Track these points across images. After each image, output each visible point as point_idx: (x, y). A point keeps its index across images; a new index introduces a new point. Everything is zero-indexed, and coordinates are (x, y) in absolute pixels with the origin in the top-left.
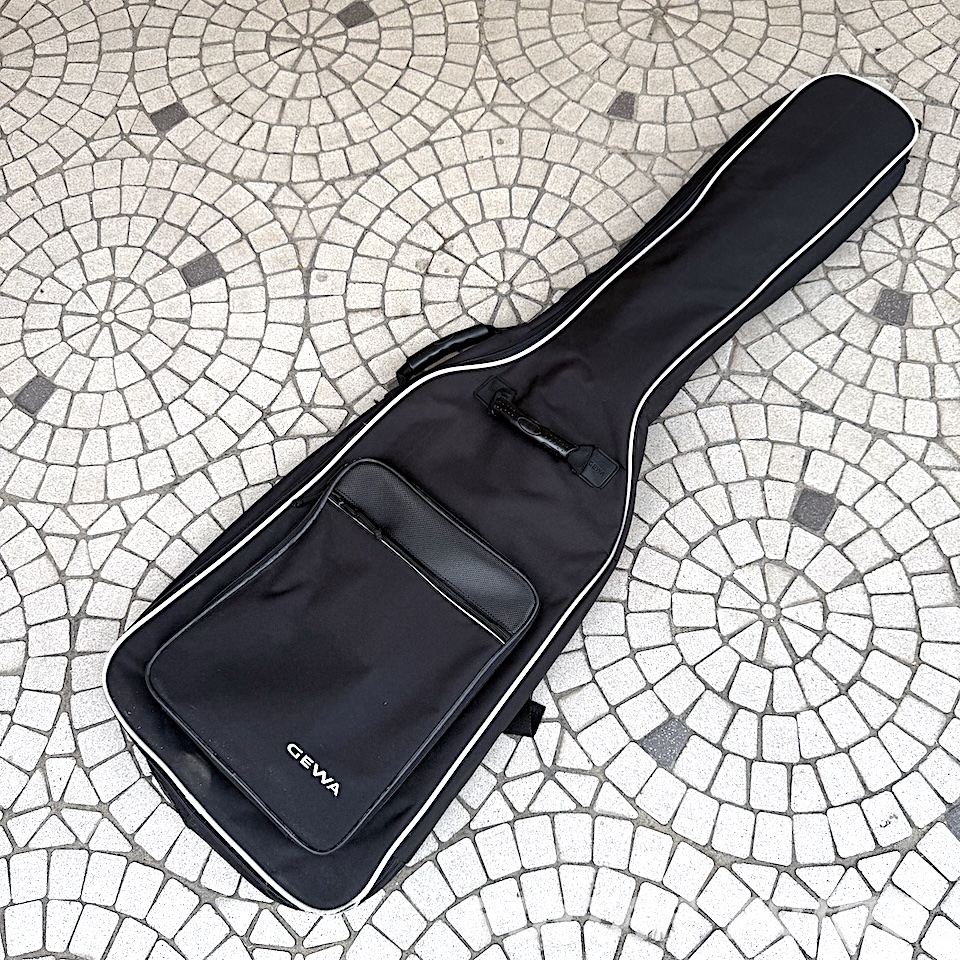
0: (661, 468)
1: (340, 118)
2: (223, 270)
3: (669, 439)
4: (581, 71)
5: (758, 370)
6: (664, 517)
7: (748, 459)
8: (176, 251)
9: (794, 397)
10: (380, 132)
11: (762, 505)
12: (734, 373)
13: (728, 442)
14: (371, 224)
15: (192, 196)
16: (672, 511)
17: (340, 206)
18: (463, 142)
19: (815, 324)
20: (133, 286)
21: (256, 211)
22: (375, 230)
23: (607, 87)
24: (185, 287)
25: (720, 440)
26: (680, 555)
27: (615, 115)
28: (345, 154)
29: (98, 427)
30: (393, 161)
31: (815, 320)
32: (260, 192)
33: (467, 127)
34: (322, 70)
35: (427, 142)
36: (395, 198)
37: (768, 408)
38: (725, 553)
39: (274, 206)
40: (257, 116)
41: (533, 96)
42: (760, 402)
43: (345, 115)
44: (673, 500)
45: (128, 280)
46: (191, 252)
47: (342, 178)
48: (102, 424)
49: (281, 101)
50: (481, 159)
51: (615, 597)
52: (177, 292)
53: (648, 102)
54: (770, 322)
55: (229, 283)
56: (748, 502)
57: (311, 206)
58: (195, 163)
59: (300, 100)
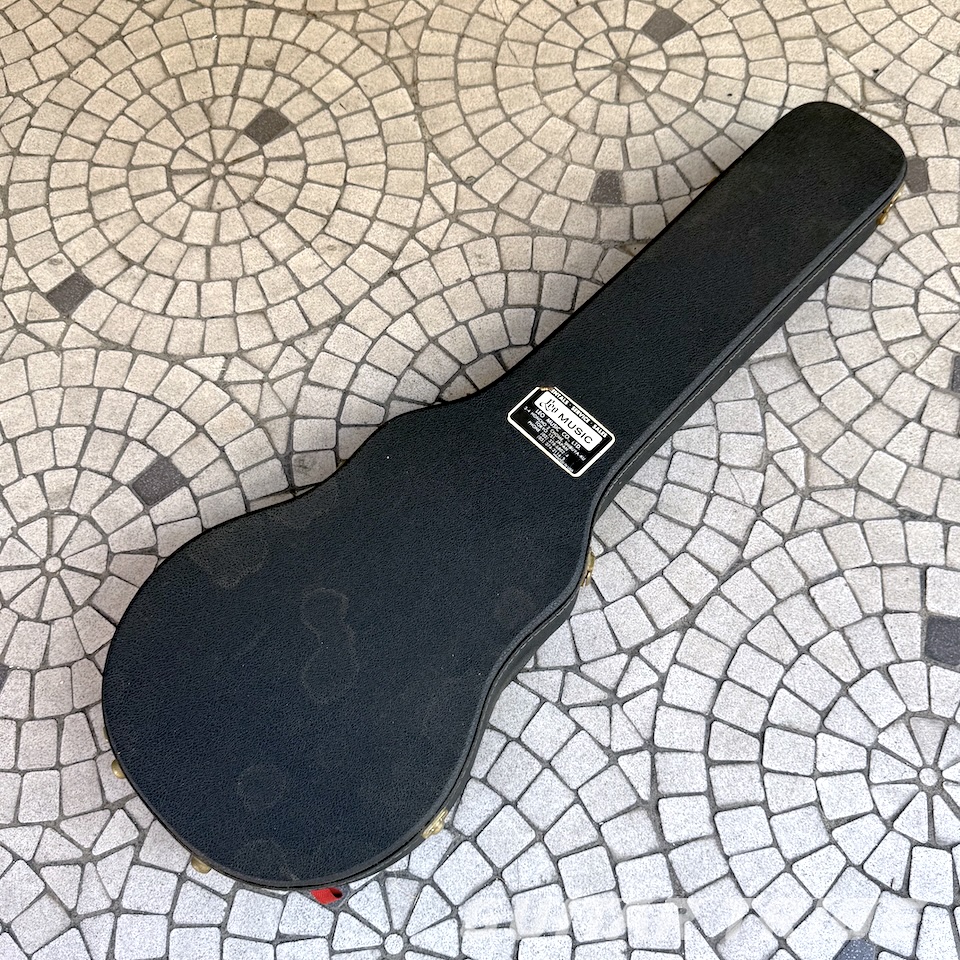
0: (762, 623)
1: (281, 260)
2: (183, 477)
3: (762, 585)
4: (549, 154)
5: (841, 482)
6: (781, 685)
7: (858, 593)
8: (121, 464)
9: (889, 507)
10: (333, 270)
11: (888, 647)
12: (815, 489)
13: (831, 577)
14: (350, 385)
15: (123, 389)
16: (788, 675)
17: (307, 370)
18: (432, 265)
19: (890, 412)
20: (75, 519)
21: (207, 396)
22: (356, 391)
23: (583, 169)
24: (141, 507)
25: (820, 575)
26: (813, 729)
27: (600, 201)
28: (299, 305)
29: (74, 711)
30: (357, 302)
31: (889, 408)
32: (206, 369)
33: (433, 246)
34: (244, 203)
35: (391, 273)
36: (370, 348)
37: (865, 525)
38: (861, 716)
39: (226, 383)
40: (180, 274)
41: (500, 195)
42: (853, 520)
43: (286, 255)
44: (787, 661)
45: (68, 512)
46: (137, 462)
47: (301, 336)
48: (78, 706)
49: (203, 251)
50: (459, 282)
51: (751, 799)
52: (132, 516)
53: (634, 179)
54: (838, 420)
55: (195, 491)
56: (873, 646)
57: (272, 376)
58: (117, 347)
59: (226, 245)
